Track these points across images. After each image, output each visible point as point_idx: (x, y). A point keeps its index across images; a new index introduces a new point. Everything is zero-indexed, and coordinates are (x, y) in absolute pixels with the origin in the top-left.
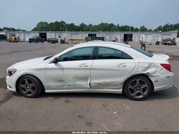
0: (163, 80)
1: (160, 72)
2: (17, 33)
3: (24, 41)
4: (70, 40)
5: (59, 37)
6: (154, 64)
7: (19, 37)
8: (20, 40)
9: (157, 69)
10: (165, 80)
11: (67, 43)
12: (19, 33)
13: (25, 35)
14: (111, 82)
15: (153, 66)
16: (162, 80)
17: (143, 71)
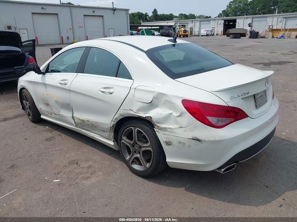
0: (184, 144)
1: (177, 123)
2: (191, 22)
3: (198, 36)
4: (269, 31)
5: (250, 26)
6: (166, 98)
7: (191, 29)
8: (193, 34)
9: (171, 112)
10: (189, 146)
11: (262, 37)
12: (193, 22)
13: (201, 25)
14: (96, 122)
15: (164, 104)
16: (180, 143)
17: (140, 110)
